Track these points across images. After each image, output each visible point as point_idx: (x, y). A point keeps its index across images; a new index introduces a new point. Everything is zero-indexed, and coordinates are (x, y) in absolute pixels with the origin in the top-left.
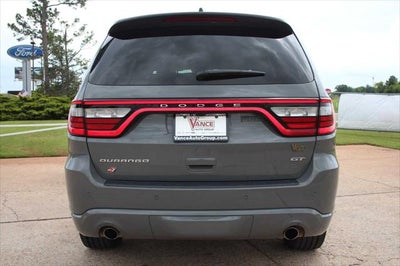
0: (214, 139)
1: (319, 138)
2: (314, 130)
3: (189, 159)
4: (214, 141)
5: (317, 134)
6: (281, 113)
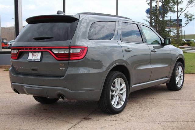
0: (36, 60)
1: (70, 61)
2: (68, 58)
3: (32, 67)
4: (37, 61)
5: (69, 60)
6: (56, 51)
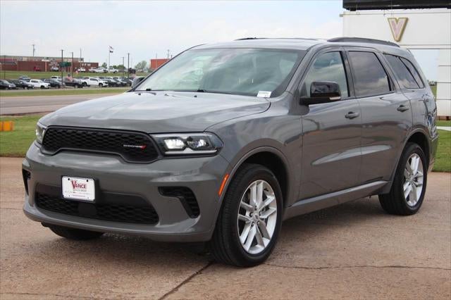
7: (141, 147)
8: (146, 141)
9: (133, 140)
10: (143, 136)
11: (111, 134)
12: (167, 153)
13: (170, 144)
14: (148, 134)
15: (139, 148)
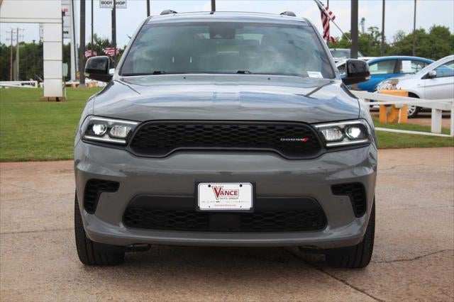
7: (303, 140)
8: (307, 133)
9: (291, 132)
10: (304, 127)
11: (260, 127)
12: (328, 145)
13: (329, 136)
14: (309, 124)
15: (301, 141)
